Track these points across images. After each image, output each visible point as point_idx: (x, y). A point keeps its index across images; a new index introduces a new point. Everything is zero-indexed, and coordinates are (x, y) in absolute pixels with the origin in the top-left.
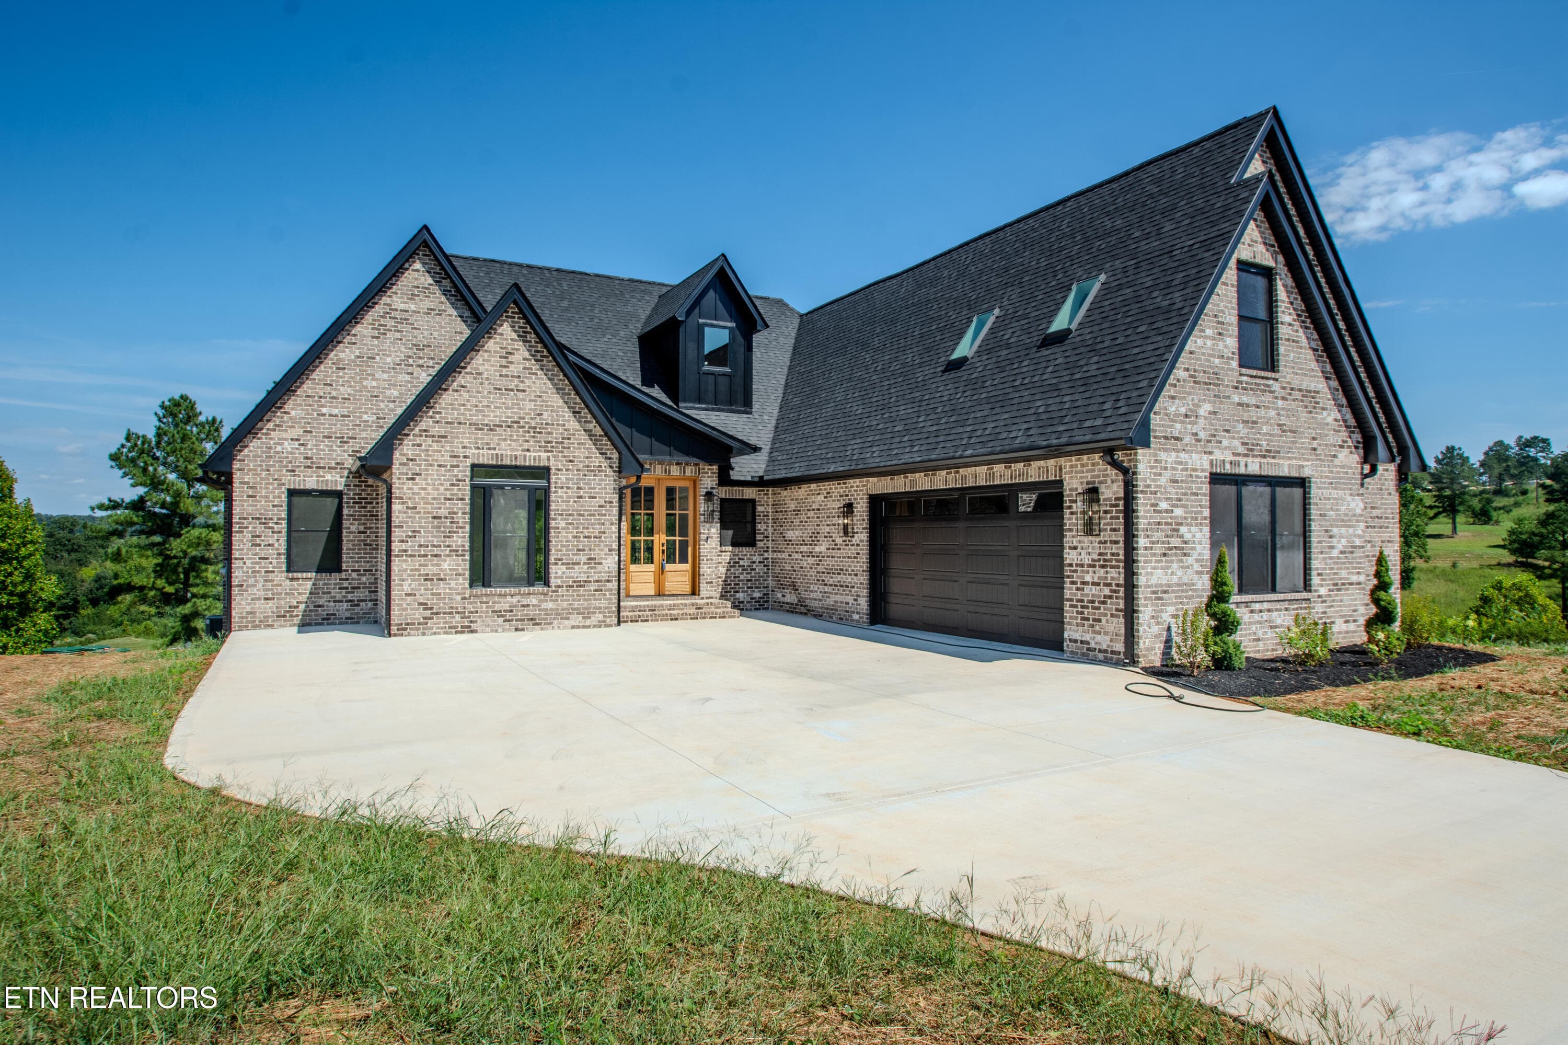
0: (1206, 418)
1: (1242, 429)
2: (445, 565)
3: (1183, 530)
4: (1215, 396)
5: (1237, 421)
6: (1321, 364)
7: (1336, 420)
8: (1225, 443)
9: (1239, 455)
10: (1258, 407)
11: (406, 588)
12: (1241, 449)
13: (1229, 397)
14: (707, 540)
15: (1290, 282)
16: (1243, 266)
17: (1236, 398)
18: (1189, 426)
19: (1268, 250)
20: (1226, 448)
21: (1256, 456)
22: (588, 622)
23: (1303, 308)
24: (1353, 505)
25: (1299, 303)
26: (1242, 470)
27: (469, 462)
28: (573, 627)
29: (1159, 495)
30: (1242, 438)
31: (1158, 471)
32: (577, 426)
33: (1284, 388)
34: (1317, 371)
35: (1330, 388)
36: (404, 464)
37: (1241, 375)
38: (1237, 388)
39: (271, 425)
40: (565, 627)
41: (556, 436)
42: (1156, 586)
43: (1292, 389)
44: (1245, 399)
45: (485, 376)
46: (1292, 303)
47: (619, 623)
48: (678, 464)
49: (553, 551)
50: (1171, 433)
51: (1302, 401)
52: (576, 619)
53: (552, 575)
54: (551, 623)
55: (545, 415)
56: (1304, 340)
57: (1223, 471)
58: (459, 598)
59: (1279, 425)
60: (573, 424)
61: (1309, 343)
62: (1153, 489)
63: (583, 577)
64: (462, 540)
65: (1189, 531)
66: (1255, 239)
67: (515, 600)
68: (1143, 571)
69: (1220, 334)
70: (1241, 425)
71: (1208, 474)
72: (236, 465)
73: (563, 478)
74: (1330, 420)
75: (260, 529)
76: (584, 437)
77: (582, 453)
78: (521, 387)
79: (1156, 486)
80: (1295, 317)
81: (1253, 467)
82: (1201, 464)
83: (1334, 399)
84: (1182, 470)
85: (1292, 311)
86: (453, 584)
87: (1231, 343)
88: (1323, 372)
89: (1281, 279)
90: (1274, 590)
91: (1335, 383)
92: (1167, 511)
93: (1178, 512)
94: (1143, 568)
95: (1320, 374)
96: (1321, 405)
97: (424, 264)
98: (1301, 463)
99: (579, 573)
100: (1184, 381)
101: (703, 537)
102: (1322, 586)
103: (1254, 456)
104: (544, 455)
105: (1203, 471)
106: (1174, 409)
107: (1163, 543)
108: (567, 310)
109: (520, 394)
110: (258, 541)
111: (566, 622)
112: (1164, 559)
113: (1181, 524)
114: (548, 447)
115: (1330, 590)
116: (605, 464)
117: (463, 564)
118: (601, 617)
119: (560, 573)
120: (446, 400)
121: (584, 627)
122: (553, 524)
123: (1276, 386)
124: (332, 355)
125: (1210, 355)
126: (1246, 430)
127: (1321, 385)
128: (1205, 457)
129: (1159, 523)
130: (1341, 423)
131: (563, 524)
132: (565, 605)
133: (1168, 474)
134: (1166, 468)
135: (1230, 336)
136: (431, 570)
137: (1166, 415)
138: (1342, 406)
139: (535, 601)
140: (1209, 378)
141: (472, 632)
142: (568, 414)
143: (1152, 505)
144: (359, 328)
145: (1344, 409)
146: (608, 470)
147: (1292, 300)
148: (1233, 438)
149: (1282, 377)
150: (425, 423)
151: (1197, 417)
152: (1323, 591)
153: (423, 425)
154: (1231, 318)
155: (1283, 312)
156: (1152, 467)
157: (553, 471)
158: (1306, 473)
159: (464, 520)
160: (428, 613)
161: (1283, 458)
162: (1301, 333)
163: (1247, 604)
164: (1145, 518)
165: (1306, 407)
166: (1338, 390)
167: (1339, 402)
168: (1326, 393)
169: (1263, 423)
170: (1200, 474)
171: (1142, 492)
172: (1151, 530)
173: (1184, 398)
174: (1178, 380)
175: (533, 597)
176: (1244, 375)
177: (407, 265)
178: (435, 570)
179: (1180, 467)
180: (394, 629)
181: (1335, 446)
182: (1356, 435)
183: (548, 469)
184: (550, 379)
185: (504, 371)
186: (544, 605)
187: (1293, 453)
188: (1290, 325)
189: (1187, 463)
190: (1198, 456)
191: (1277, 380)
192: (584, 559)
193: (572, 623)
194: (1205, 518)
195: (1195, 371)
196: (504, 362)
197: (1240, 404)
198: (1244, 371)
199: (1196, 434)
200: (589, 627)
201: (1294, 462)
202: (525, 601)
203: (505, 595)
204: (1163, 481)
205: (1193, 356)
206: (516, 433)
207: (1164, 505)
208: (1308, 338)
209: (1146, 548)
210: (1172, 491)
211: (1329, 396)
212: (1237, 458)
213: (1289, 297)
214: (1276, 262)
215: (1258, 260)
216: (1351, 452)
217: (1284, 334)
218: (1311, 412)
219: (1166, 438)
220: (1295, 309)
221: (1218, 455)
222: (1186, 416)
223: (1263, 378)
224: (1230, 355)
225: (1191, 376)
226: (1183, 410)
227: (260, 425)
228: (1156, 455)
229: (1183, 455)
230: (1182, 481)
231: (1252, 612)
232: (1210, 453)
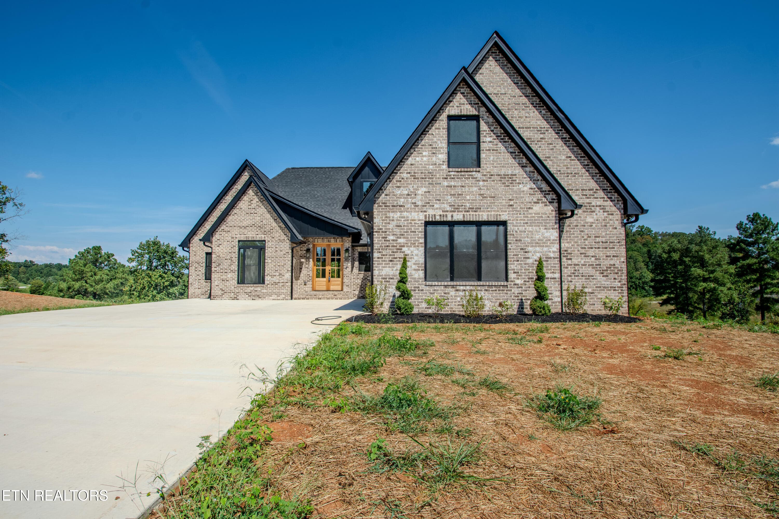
0: (422, 195)
1: (450, 199)
2: (229, 276)
3: (404, 249)
4: (429, 184)
5: (447, 195)
6: (517, 160)
7: (531, 189)
8: (436, 206)
9: (447, 211)
10: (463, 187)
11: (216, 283)
12: (448, 208)
13: (440, 184)
14: (346, 269)
15: (491, 120)
16: (450, 118)
17: (446, 184)
18: (410, 200)
19: (472, 107)
20: (437, 209)
21: (461, 211)
22: (279, 298)
23: (502, 132)
24: (547, 234)
25: (499, 130)
26: (449, 219)
27: (237, 239)
28: (273, 299)
29: (388, 233)
30: (450, 203)
31: (388, 221)
32: (276, 224)
33: (485, 175)
34: (514, 164)
35: (526, 172)
36: (216, 241)
37: (449, 172)
38: (446, 178)
39: (201, 232)
40: (270, 299)
41: (268, 229)
42: (385, 275)
43: (492, 175)
44: (453, 183)
45: (243, 209)
46: (492, 131)
47: (292, 299)
48: (334, 238)
49: (266, 271)
50: (397, 203)
51: (500, 181)
52: (274, 297)
53: (266, 280)
54: (265, 298)
55: (264, 221)
56: (503, 149)
57: (434, 220)
58: (233, 287)
59: (481, 195)
60: (274, 224)
61: (507, 150)
62: (384, 230)
63: (277, 281)
64: (235, 267)
65: (409, 249)
66: (462, 102)
67: (252, 289)
68: (376, 269)
69: (434, 153)
70: (449, 197)
71: (423, 222)
72: (191, 245)
73: (270, 244)
74: (526, 188)
75: (197, 265)
76: (278, 228)
77: (278, 235)
78: (256, 212)
79: (385, 229)
80: (495, 137)
81: (458, 217)
82: (420, 217)
83: (529, 178)
84: (404, 221)
85: (492, 134)
86: (231, 282)
87: (443, 157)
88: (519, 164)
89: (483, 120)
90: (479, 279)
91: (530, 169)
92: (393, 240)
93: (401, 241)
94: (376, 267)
95: (517, 165)
96: (517, 181)
97: (248, 173)
98: (498, 213)
99: (276, 279)
100: (407, 178)
101: (345, 267)
102: (518, 279)
103: (458, 212)
104: (263, 236)
105: (419, 220)
106: (399, 192)
107: (390, 255)
108: (327, 182)
109: (255, 215)
110: (196, 269)
111: (271, 297)
112: (391, 263)
113: (404, 246)
114: (265, 233)
115: (525, 281)
116: (286, 238)
117: (235, 276)
118: (284, 296)
119: (269, 279)
120: (230, 219)
121: (277, 300)
122: (266, 261)
123: (478, 175)
124: (219, 207)
125: (425, 164)
126: (453, 199)
127: (519, 171)
128: (421, 214)
129: (388, 246)
130: (536, 189)
131: (270, 261)
132: (270, 291)
133: (395, 223)
134: (393, 220)
135: (441, 154)
136: (224, 277)
137: (394, 195)
138: (538, 180)
139: (259, 289)
140: (425, 176)
141: (237, 299)
142: (272, 221)
143: (383, 238)
144: (227, 197)
145: (539, 183)
146: (287, 240)
147: (492, 128)
148: (444, 203)
149: (483, 170)
150: (223, 227)
151: (415, 195)
152: (518, 282)
153: (222, 228)
154: (443, 145)
155: (485, 136)
156: (383, 220)
157: (267, 242)
158: (503, 218)
159: (236, 260)
160: (223, 292)
161: (484, 211)
162: (500, 145)
163: (453, 286)
164: (378, 244)
165: (504, 183)
166: (534, 172)
167: (534, 178)
168: (523, 175)
169: (467, 195)
170: (418, 222)
171: (376, 232)
172: (382, 249)
173: (407, 187)
174: (403, 179)
175: (259, 288)
176: (452, 172)
177: (242, 174)
178: (225, 277)
179: (403, 219)
180: (212, 297)
181: (530, 203)
182: (551, 196)
183: (265, 241)
184: (266, 208)
185: (250, 207)
186: (263, 291)
187: (493, 208)
188: (490, 142)
189: (408, 217)
190: (417, 213)
191: (479, 172)
192: (277, 274)
193: (273, 298)
194: (421, 243)
195: (415, 173)
196: (250, 204)
197: (447, 186)
198: (451, 169)
199: (415, 203)
200: (279, 300)
201: (493, 213)
202: (256, 289)
203: (249, 287)
204: (391, 226)
205: (413, 166)
206: (254, 229)
207: (391, 238)
208: (506, 147)
209: (378, 258)
210: (397, 231)
211: (525, 176)
212: (445, 213)
213: (490, 128)
214: (479, 112)
215: (464, 113)
216: (546, 205)
217: (486, 147)
218: (508, 186)
219: (393, 206)
220: (494, 134)
221: (431, 212)
222: (408, 195)
223: (467, 172)
224: (441, 163)
225: (413, 176)
226: (406, 192)
227: (198, 232)
228: (386, 214)
229: (405, 214)
230: (404, 226)
231: (457, 290)
232: (425, 211)
